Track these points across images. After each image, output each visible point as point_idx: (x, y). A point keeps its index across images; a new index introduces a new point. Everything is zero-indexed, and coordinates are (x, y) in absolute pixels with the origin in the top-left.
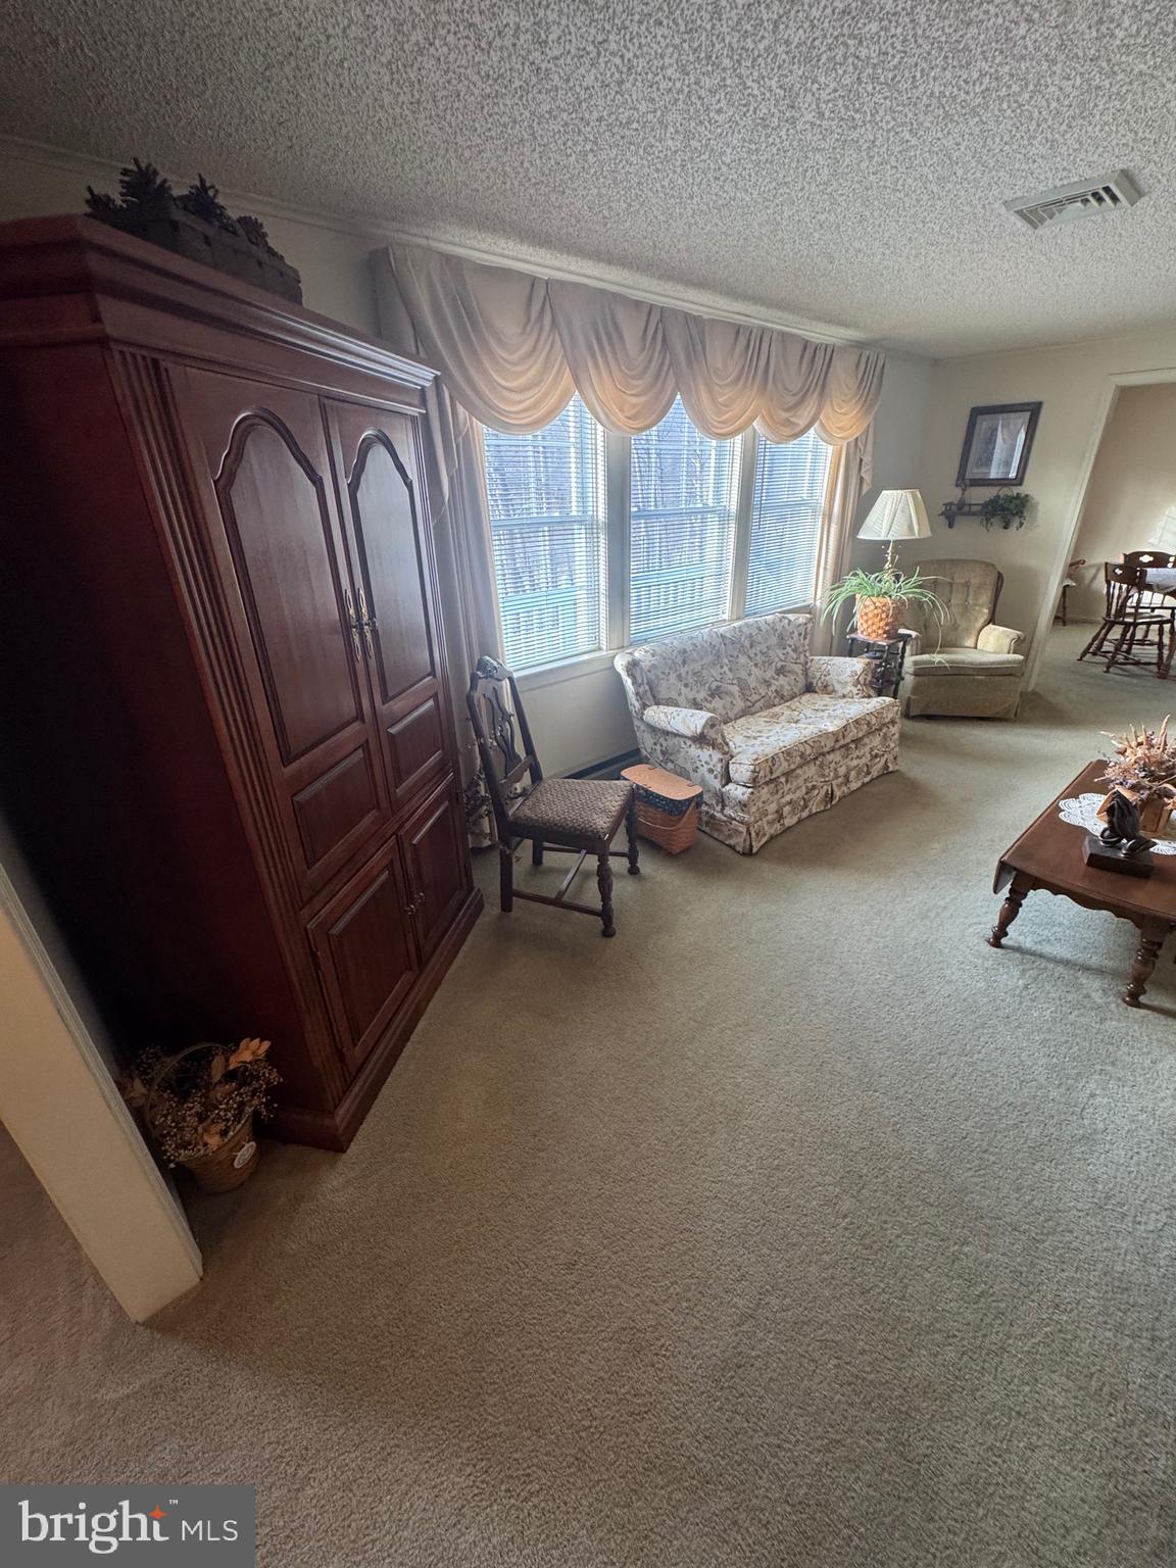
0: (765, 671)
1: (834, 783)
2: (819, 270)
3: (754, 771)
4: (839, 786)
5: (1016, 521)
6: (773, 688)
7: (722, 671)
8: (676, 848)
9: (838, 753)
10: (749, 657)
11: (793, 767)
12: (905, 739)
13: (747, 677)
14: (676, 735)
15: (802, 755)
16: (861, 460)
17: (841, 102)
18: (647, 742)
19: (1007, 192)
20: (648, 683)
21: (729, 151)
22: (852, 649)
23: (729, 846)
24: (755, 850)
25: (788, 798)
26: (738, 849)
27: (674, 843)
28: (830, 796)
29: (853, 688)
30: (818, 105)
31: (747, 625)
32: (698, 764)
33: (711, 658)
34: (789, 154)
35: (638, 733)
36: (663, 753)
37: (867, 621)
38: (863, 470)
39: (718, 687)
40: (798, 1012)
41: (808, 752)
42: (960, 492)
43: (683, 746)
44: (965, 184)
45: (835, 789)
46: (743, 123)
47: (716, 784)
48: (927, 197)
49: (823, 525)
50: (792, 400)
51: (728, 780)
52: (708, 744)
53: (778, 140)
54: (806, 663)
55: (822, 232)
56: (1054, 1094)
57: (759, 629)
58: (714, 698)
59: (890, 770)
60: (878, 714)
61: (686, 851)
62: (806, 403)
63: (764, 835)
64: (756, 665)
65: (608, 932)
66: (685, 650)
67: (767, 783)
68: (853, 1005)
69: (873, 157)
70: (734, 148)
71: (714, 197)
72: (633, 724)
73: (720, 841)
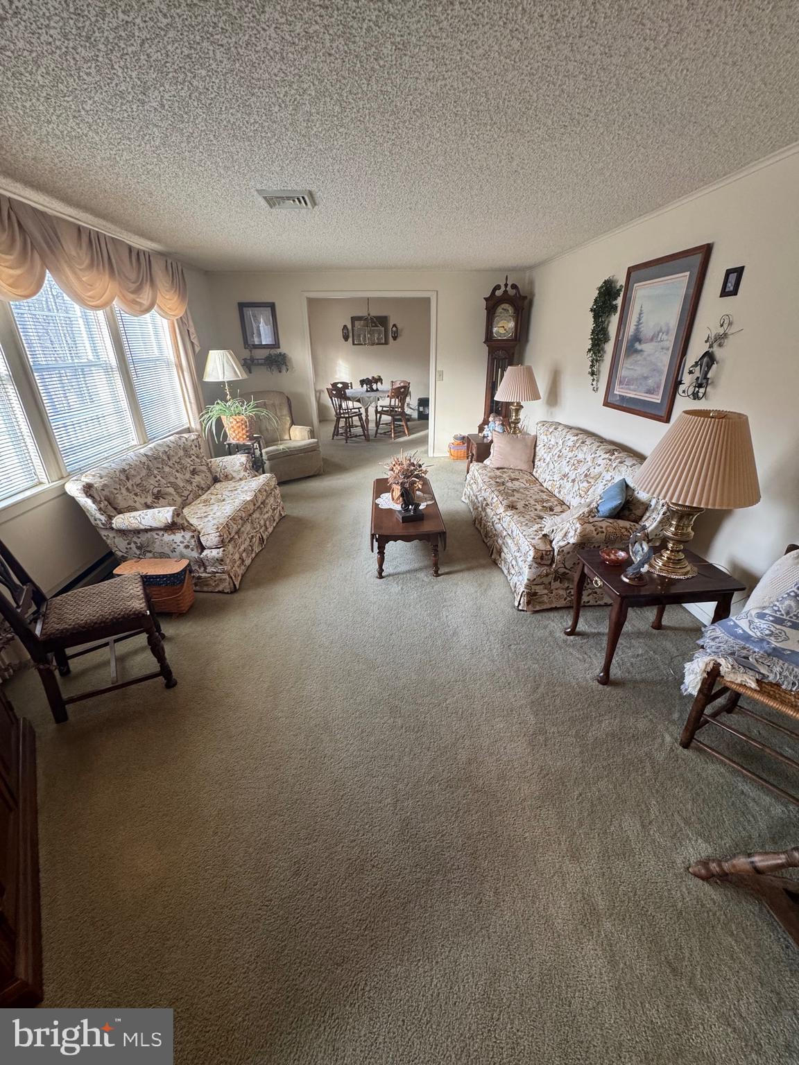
0: (184, 475)
1: (261, 531)
2: (140, 200)
3: (220, 536)
4: (264, 532)
5: (284, 368)
6: (194, 484)
7: (157, 479)
8: (185, 608)
9: (257, 512)
10: (170, 467)
11: (239, 527)
12: (283, 497)
13: (175, 480)
14: (146, 531)
15: (241, 518)
16: (188, 331)
17: (176, 104)
18: (119, 545)
19: (258, 185)
20: (105, 500)
21: (90, 102)
22: (232, 450)
23: (219, 592)
24: (237, 587)
25: (242, 548)
26: (226, 591)
27: (182, 605)
28: (262, 540)
29: (245, 473)
30: (161, 99)
31: (159, 445)
32: (175, 545)
33: (144, 472)
34: (136, 121)
35: (109, 541)
36: (138, 548)
37: (234, 431)
38: (192, 337)
39: (159, 491)
40: (321, 656)
41: (244, 515)
42: (249, 353)
43: (156, 537)
44: (238, 174)
45: (263, 534)
46: (105, 89)
47: (195, 554)
48: (217, 175)
49: (178, 373)
50: (133, 286)
51: (203, 548)
52: (179, 529)
53: (130, 110)
54: (208, 464)
55: (148, 176)
56: (436, 624)
57: (168, 446)
58: (159, 499)
59: (283, 515)
60: (267, 484)
61: (192, 607)
62: (144, 290)
63: (238, 576)
64: (177, 471)
65: (171, 683)
66: (124, 469)
67: (229, 542)
68: (343, 637)
69: (190, 142)
70: (94, 102)
71: (69, 129)
72: (100, 535)
73: (211, 592)
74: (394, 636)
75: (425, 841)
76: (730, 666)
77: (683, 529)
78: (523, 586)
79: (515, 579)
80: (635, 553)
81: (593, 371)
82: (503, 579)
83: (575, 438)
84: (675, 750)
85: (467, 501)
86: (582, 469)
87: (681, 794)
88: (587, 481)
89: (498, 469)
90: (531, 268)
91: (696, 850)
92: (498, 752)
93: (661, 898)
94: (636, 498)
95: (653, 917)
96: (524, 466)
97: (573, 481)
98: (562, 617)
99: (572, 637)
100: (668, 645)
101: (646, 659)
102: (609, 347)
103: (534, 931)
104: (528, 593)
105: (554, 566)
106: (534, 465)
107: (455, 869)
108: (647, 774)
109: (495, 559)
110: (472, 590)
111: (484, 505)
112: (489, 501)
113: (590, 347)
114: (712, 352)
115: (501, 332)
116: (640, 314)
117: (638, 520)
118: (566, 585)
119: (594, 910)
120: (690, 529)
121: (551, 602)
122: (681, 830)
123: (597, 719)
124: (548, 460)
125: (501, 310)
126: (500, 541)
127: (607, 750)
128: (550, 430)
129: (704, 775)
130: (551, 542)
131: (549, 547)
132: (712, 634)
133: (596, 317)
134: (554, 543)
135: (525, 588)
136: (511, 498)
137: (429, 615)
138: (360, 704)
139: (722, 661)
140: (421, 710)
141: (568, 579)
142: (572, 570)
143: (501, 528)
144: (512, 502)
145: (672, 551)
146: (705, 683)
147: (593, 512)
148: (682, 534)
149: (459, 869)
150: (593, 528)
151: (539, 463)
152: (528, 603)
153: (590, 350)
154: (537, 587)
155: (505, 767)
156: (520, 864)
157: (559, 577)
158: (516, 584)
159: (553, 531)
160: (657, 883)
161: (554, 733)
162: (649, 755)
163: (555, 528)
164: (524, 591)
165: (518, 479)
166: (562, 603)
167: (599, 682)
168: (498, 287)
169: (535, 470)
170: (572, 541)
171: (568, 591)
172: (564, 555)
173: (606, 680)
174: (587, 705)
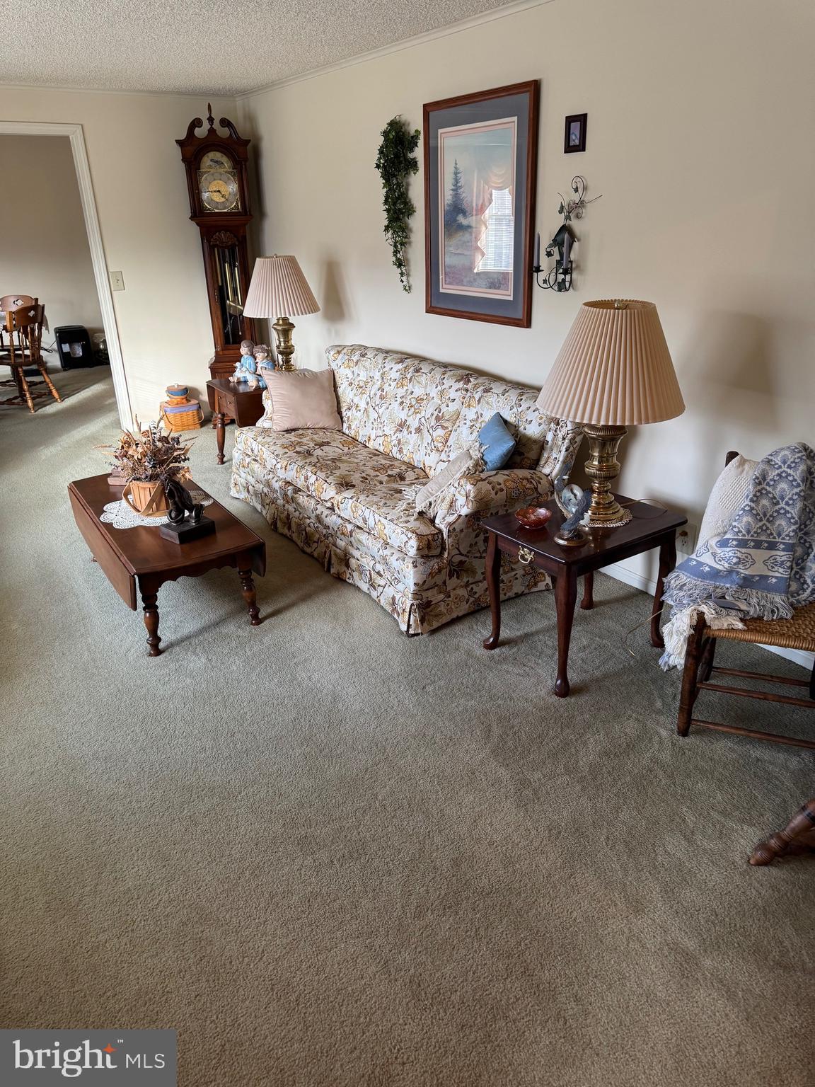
40: (122, 815)
56: (299, 694)
68: (147, 770)
74: (238, 736)
75: (456, 991)
76: (713, 612)
77: (608, 461)
78: (410, 596)
79: (390, 591)
80: (567, 503)
81: (398, 260)
82: (364, 599)
83: (400, 366)
84: (677, 743)
85: (243, 495)
86: (428, 410)
87: (705, 788)
88: (442, 426)
89: (289, 431)
90: (245, 93)
91: (747, 839)
92: (486, 834)
93: (741, 905)
94: (525, 436)
95: (744, 928)
96: (328, 422)
97: (419, 430)
98: (471, 628)
99: (497, 651)
100: (611, 624)
101: (595, 649)
102: (417, 223)
103: (641, 1015)
104: (419, 606)
105: (446, 555)
106: (342, 418)
107: (514, 1003)
108: (663, 782)
109: (338, 574)
110: (327, 628)
111: (289, 493)
112: (300, 483)
113: (386, 223)
114: (569, 225)
115: (217, 200)
116: (456, 174)
117: (535, 464)
118: (465, 580)
119: (687, 956)
120: (615, 459)
121: (450, 611)
122: (724, 826)
123: (579, 742)
124: (362, 405)
125: (209, 163)
126: (341, 543)
127: (609, 772)
128: (355, 359)
129: (716, 757)
130: (432, 521)
131: (433, 528)
132: (678, 582)
133: (387, 176)
134: (437, 521)
135: (414, 599)
136: (338, 472)
137: (280, 684)
138: (242, 859)
139: (704, 608)
140: (348, 825)
141: (467, 571)
142: (470, 555)
143: (340, 521)
144: (343, 477)
145: (599, 493)
146: (693, 642)
147: (480, 465)
148: (608, 468)
149: (517, 1000)
150: (490, 487)
151: (349, 413)
152: (422, 620)
153: (387, 228)
154: (429, 593)
155: (504, 848)
156: (586, 952)
157: (455, 570)
158: (394, 598)
159: (430, 504)
160: (730, 892)
161: (540, 779)
162: (654, 760)
163: (432, 499)
164: (412, 605)
165: (328, 443)
166: (464, 608)
167: (557, 694)
168: (196, 123)
169: (345, 425)
170: (465, 511)
171: (469, 589)
172: (456, 536)
173: (565, 690)
174: (559, 730)
